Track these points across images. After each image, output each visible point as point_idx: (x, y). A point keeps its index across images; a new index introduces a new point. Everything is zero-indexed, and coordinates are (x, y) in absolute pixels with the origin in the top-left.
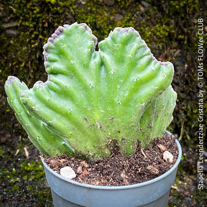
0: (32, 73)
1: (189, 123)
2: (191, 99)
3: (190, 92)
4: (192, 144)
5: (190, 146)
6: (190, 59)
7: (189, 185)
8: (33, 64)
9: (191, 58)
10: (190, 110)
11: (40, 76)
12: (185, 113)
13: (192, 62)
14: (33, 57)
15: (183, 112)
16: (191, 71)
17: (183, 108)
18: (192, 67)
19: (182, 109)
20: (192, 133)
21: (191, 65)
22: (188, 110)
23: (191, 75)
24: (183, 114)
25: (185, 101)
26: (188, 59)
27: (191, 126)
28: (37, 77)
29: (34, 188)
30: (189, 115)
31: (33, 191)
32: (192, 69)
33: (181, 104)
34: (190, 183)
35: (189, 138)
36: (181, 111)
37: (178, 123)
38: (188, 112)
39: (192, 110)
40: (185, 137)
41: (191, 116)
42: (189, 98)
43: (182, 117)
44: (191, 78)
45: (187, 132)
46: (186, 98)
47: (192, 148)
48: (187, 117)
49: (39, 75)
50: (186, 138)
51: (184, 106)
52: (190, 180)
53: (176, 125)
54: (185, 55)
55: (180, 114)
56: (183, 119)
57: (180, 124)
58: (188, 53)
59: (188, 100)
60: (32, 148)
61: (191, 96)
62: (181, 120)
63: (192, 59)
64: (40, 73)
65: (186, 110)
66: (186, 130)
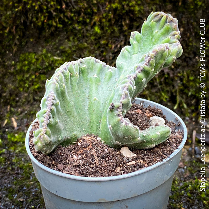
0: (18, 39)
1: (186, 91)
2: (187, 65)
3: (186, 57)
4: (189, 113)
5: (186, 115)
6: (186, 23)
7: (184, 155)
8: (18, 30)
9: (186, 21)
10: (186, 77)
11: (27, 42)
12: (181, 80)
13: (188, 25)
14: (18, 22)
15: (179, 79)
16: (186, 34)
17: (179, 75)
18: (187, 31)
19: (178, 77)
20: (189, 102)
21: (186, 28)
22: (184, 77)
23: (186, 39)
24: (179, 82)
25: (180, 67)
26: (184, 22)
27: (187, 94)
28: (23, 43)
29: (20, 159)
30: (184, 82)
31: (19, 163)
32: (187, 33)
33: (176, 70)
34: (184, 154)
35: (185, 106)
36: (176, 79)
37: (173, 91)
38: (184, 79)
39: (188, 77)
40: (181, 106)
41: (187, 84)
42: (185, 64)
43: (178, 84)
44: (187, 43)
45: (183, 101)
46: (182, 64)
47: (189, 117)
48: (183, 85)
49: (25, 41)
50: (183, 107)
51: (179, 73)
52: (186, 150)
53: (172, 93)
54: (180, 18)
55: (176, 81)
56: (179, 86)
57: (176, 91)
58: (184, 16)
59: (184, 67)
60: (20, 118)
61: (187, 62)
62: (177, 88)
63: (188, 22)
64: (27, 40)
65: (182, 77)
66: (183, 98)
